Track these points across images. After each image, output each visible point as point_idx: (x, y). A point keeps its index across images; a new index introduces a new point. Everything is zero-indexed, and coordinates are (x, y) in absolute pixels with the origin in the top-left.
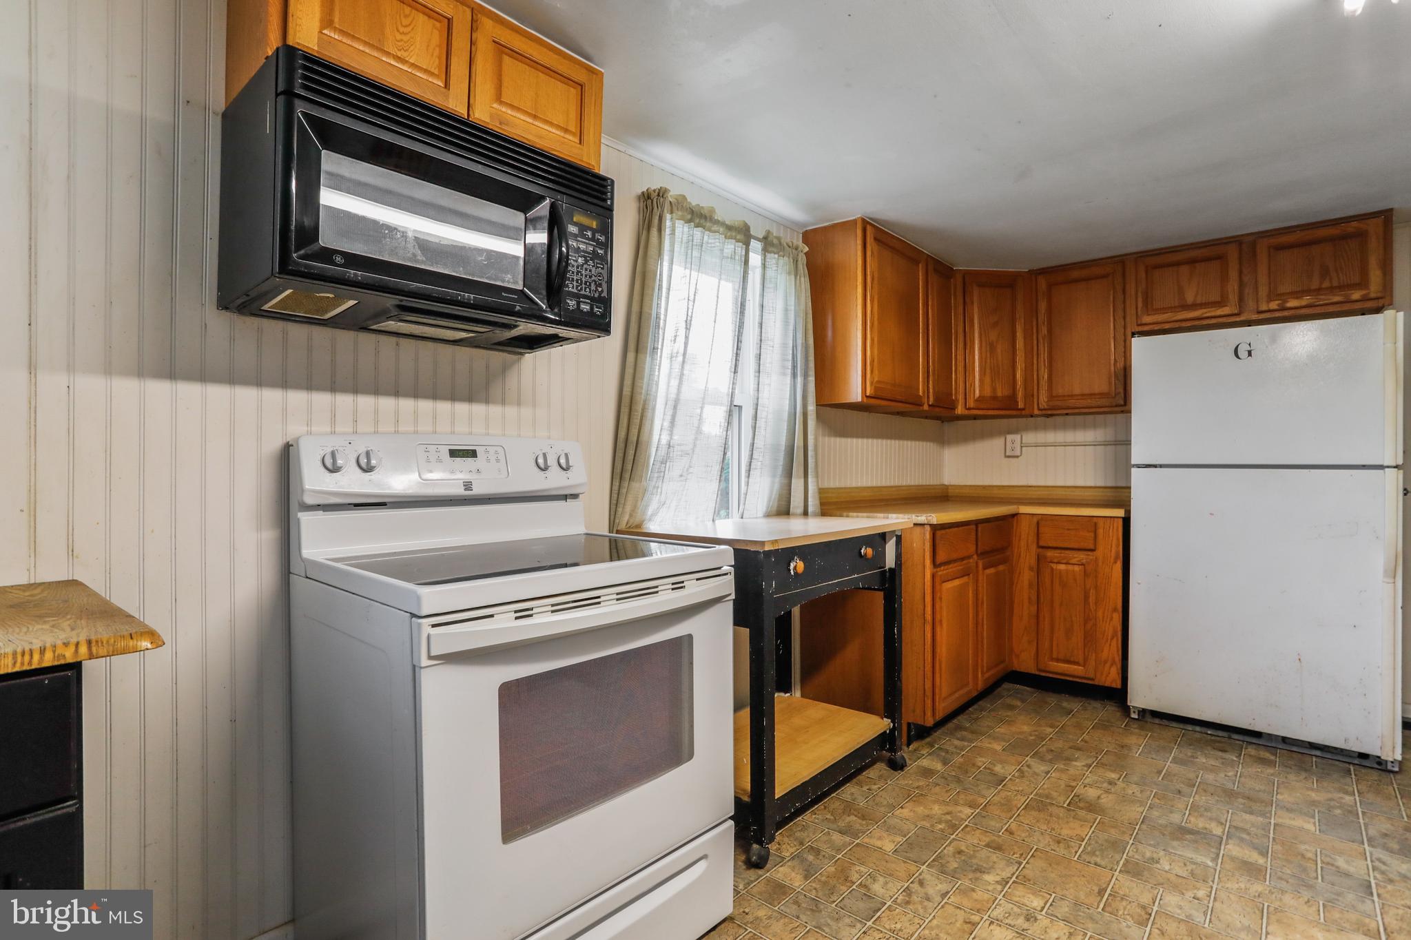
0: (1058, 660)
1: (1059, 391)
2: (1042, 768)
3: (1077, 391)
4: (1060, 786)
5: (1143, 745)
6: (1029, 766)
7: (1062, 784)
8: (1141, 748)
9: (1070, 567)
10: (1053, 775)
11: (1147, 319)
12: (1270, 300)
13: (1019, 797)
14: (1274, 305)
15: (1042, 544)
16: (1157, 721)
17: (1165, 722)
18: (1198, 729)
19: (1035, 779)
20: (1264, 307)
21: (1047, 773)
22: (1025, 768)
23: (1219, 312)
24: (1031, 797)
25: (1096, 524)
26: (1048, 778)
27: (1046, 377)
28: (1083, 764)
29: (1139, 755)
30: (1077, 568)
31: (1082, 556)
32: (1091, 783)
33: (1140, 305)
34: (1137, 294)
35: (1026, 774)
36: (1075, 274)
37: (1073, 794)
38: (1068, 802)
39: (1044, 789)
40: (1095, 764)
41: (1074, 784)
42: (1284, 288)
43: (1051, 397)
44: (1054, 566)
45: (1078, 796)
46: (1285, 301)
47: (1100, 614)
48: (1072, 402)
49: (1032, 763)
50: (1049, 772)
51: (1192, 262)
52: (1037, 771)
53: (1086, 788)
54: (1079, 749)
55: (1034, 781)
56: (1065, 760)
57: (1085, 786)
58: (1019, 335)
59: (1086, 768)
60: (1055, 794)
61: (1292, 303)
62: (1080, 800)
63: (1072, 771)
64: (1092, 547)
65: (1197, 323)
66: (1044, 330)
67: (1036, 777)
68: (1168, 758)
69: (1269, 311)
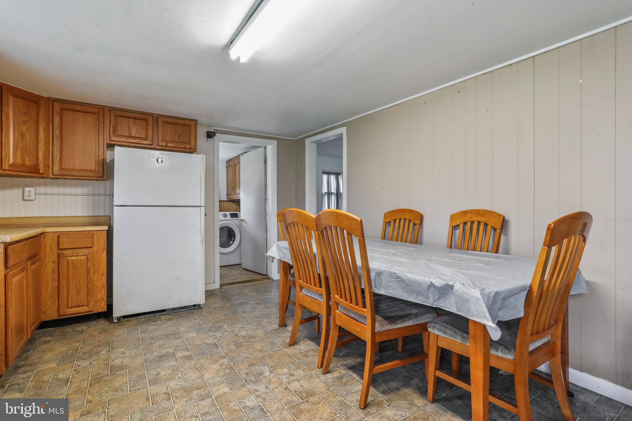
0: (72, 307)
1: (66, 165)
2: (87, 363)
3: (77, 167)
4: (101, 366)
5: (125, 332)
6: (78, 366)
7: (102, 365)
8: (126, 333)
9: (79, 258)
10: (94, 364)
11: (114, 139)
12: (162, 142)
13: (83, 383)
14: (164, 144)
15: (61, 247)
16: (126, 320)
17: (129, 319)
18: (143, 316)
19: (86, 370)
20: (160, 144)
21: (91, 364)
22: (77, 368)
23: (144, 142)
24: (89, 379)
25: (93, 234)
26: (93, 366)
27: (58, 157)
28: (106, 351)
29: (127, 336)
30: (83, 257)
31: (85, 251)
32: (115, 358)
33: (112, 132)
34: (110, 126)
35: (79, 370)
36: (78, 107)
37: (110, 367)
38: (109, 371)
39: (94, 372)
40: (111, 349)
41: (107, 362)
42: (168, 138)
43: (61, 169)
44: (69, 258)
45: (113, 366)
46: (167, 143)
47: (95, 278)
48: (74, 173)
49: (80, 364)
50: (91, 363)
51: (135, 118)
52: (85, 366)
53: (114, 361)
54: (99, 346)
55: (86, 371)
56: (96, 354)
57: (113, 361)
58: (41, 131)
59: (108, 353)
60: (101, 371)
61: (169, 145)
62: (114, 367)
63: (103, 357)
64: (91, 246)
65: (136, 145)
66: (57, 132)
67: (86, 369)
68: (138, 333)
69: (162, 146)
